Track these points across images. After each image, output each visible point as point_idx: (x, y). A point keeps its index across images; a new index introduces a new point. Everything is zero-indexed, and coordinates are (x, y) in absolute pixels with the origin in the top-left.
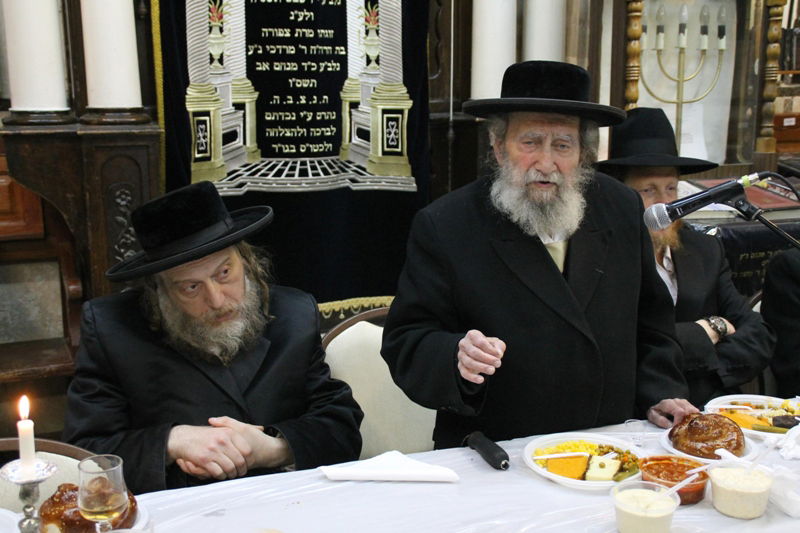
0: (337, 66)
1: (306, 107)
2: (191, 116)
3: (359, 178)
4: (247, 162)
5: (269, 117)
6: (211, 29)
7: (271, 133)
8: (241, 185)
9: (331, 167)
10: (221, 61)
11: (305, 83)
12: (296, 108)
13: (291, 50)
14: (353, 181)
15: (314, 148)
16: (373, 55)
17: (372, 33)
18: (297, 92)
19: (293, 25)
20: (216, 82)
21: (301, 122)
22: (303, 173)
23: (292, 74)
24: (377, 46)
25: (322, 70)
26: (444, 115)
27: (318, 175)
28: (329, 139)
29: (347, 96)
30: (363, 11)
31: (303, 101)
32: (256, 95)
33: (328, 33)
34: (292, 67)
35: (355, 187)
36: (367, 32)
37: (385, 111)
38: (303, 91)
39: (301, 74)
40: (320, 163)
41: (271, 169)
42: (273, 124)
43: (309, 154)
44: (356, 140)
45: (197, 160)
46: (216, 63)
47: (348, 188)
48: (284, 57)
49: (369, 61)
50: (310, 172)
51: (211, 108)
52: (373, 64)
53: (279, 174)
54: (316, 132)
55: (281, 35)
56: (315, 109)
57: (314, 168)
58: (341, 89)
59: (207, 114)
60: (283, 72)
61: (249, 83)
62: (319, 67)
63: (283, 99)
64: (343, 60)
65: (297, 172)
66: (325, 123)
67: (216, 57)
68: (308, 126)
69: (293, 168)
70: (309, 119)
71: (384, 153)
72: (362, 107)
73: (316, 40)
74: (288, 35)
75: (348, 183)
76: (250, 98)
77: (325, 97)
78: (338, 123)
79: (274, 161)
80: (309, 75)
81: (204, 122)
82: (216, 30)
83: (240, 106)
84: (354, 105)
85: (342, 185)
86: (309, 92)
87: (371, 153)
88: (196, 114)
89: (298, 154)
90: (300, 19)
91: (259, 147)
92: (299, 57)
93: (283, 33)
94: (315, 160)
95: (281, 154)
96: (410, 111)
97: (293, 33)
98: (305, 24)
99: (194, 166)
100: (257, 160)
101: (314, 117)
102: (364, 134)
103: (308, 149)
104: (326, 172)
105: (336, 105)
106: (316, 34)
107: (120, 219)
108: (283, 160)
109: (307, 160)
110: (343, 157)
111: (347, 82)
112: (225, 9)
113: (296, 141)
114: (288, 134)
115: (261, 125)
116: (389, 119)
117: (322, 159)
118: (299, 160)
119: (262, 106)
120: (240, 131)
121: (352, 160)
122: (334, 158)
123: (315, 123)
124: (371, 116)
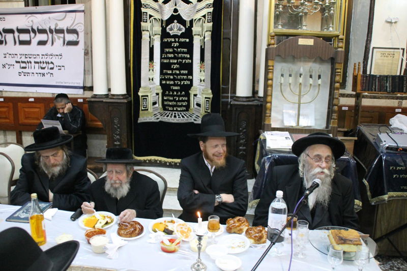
0: (189, 83)
1: (176, 96)
2: (140, 97)
3: (197, 119)
4: (159, 111)
5: (165, 98)
6: (149, 70)
7: (166, 103)
8: (158, 119)
9: (185, 115)
10: (152, 80)
11: (176, 88)
12: (173, 96)
13: (172, 77)
14: (195, 120)
15: (179, 109)
16: (202, 79)
17: (202, 72)
18: (173, 91)
19: (172, 70)
20: (151, 86)
21: (174, 100)
22: (175, 117)
23: (172, 85)
24: (203, 76)
25: (182, 84)
26: (227, 100)
27: (180, 117)
28: (184, 106)
29: (192, 92)
30: (199, 65)
31: (175, 93)
32: (162, 91)
33: (186, 72)
34: (172, 83)
35: (195, 122)
36: (201, 71)
37: (206, 98)
38: (175, 90)
39: (175, 85)
40: (181, 114)
41: (166, 114)
42: (166, 100)
43: (177, 110)
44: (196, 106)
45: (142, 110)
46: (151, 81)
47: (193, 123)
48: (170, 80)
49: (201, 81)
50: (177, 116)
51: (149, 94)
52: (202, 82)
53: (168, 116)
54: (180, 104)
55: (169, 72)
56: (179, 96)
57: (178, 115)
58: (190, 90)
59: (147, 96)
60: (169, 84)
61: (160, 87)
62: (181, 83)
63: (169, 92)
64: (191, 81)
65: (173, 116)
66: (183, 101)
67: (151, 79)
68: (177, 101)
69: (172, 115)
70: (177, 99)
71: (205, 112)
72: (198, 96)
73: (180, 74)
74: (171, 72)
75: (193, 121)
76: (160, 91)
77: (183, 92)
78: (188, 101)
79: (166, 112)
80: (177, 85)
81: (146, 99)
82: (151, 71)
83: (157, 94)
84: (195, 95)
85: (190, 121)
86: (177, 91)
87: (201, 111)
88: (142, 96)
89: (173, 110)
90: (175, 67)
91: (163, 107)
92: (174, 80)
93: (170, 72)
94: (179, 113)
95: (168, 110)
96: (212, 98)
97: (172, 72)
98: (176, 69)
99: (141, 112)
100: (162, 111)
101: (179, 99)
102: (198, 105)
103: (177, 109)
104: (183, 117)
105: (188, 95)
106: (180, 72)
107: (115, 126)
108: (169, 112)
109: (176, 112)
110: (190, 112)
111: (192, 88)
112: (154, 64)
113: (173, 106)
114: (170, 104)
115: (163, 100)
116: (207, 101)
117: (182, 113)
118: (174, 112)
119: (164, 94)
120: (157, 102)
121: (194, 113)
122: (187, 112)
123: (179, 101)
124: (201, 99)
